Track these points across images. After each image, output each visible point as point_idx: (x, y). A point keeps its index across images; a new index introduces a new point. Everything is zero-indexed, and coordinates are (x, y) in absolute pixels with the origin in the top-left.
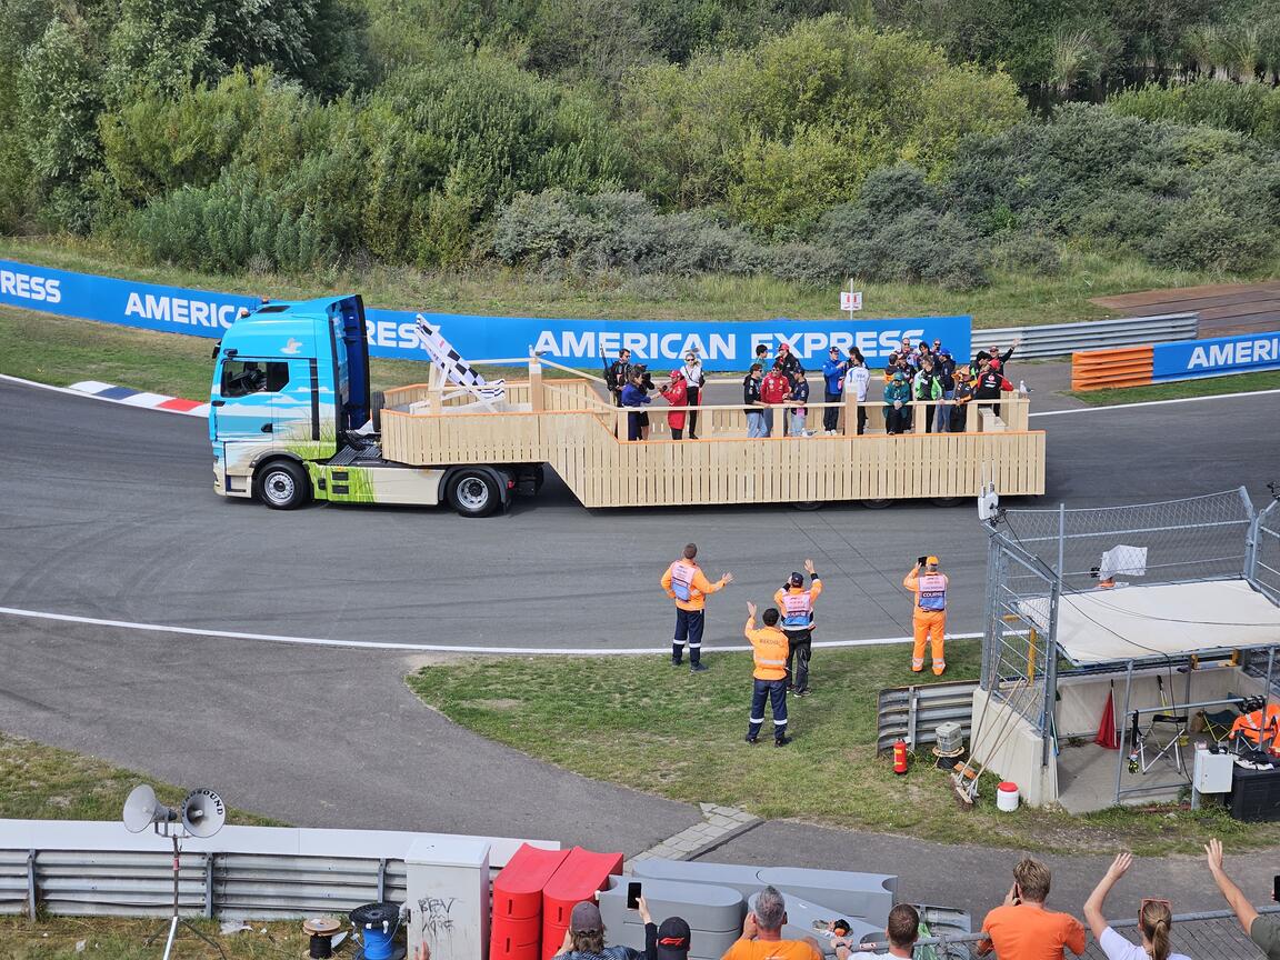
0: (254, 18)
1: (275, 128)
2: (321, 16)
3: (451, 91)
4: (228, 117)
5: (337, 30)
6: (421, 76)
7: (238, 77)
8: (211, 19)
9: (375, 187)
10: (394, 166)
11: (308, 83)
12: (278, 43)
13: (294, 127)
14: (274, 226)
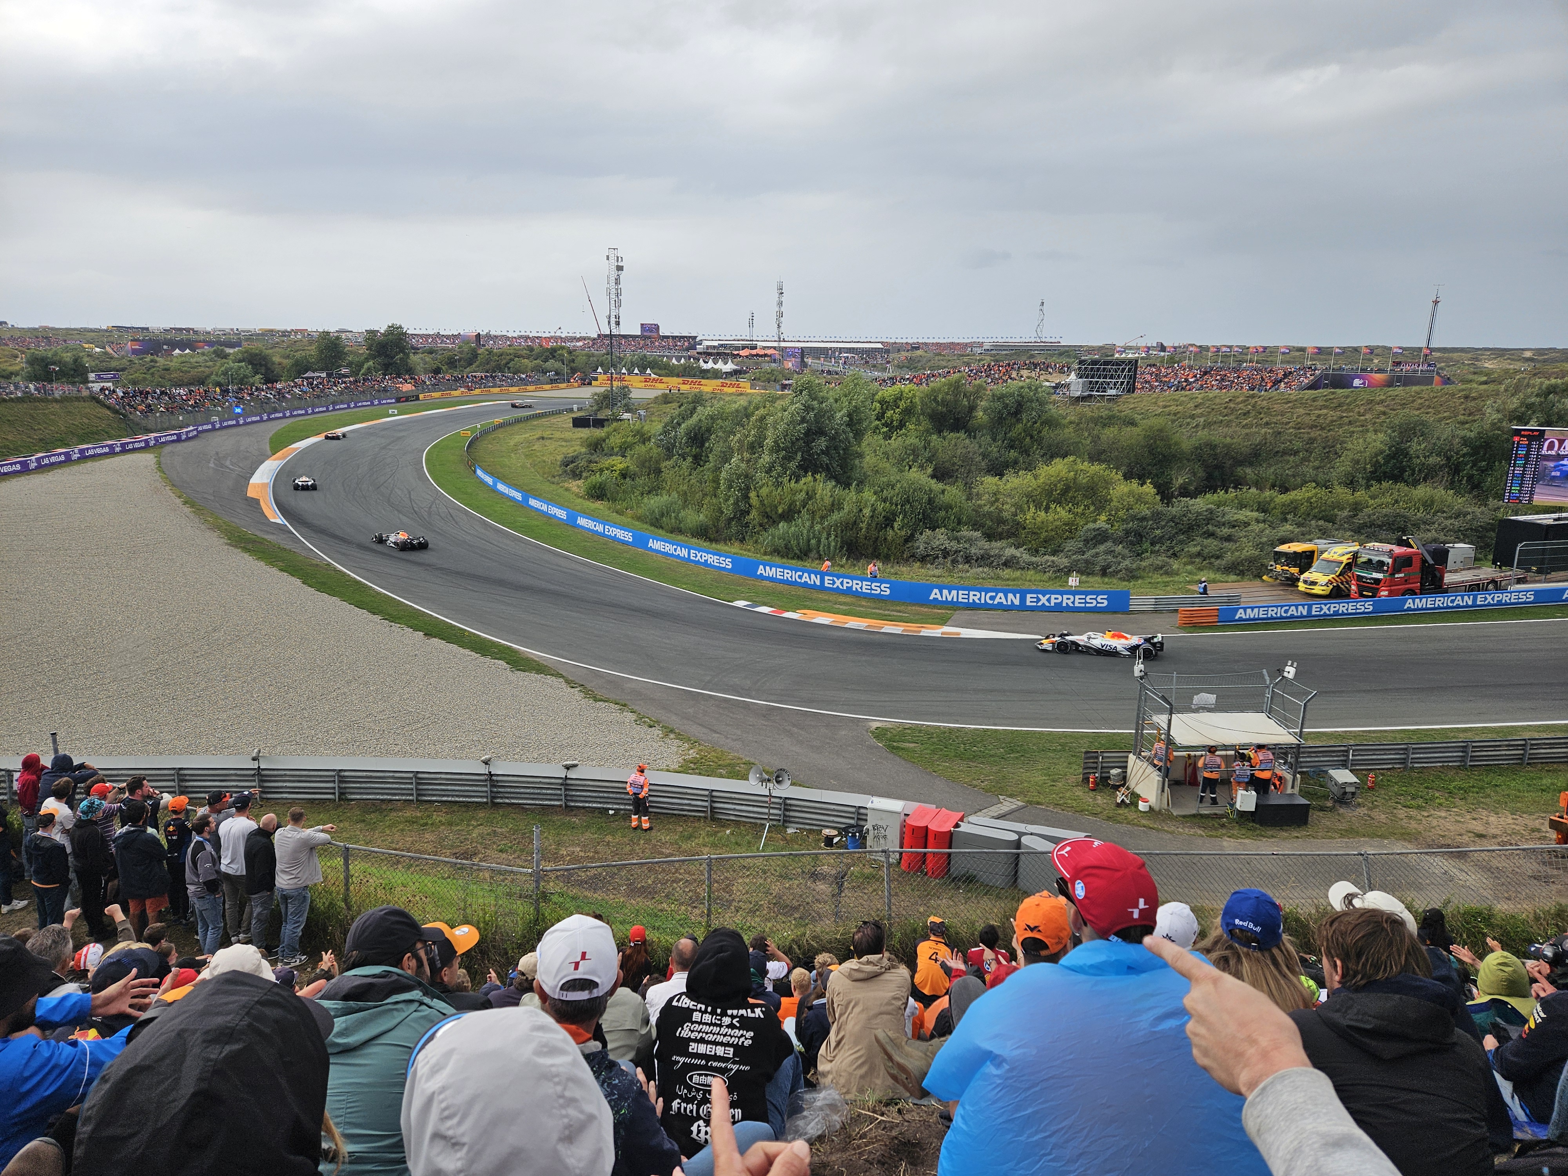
0: (818, 455)
1: (822, 499)
2: (845, 453)
3: (898, 485)
4: (803, 494)
5: (851, 460)
6: (885, 479)
7: (810, 478)
8: (799, 454)
9: (863, 525)
10: (872, 516)
11: (838, 482)
12: (827, 464)
13: (831, 499)
14: (819, 541)
